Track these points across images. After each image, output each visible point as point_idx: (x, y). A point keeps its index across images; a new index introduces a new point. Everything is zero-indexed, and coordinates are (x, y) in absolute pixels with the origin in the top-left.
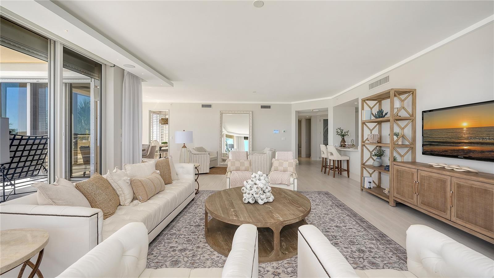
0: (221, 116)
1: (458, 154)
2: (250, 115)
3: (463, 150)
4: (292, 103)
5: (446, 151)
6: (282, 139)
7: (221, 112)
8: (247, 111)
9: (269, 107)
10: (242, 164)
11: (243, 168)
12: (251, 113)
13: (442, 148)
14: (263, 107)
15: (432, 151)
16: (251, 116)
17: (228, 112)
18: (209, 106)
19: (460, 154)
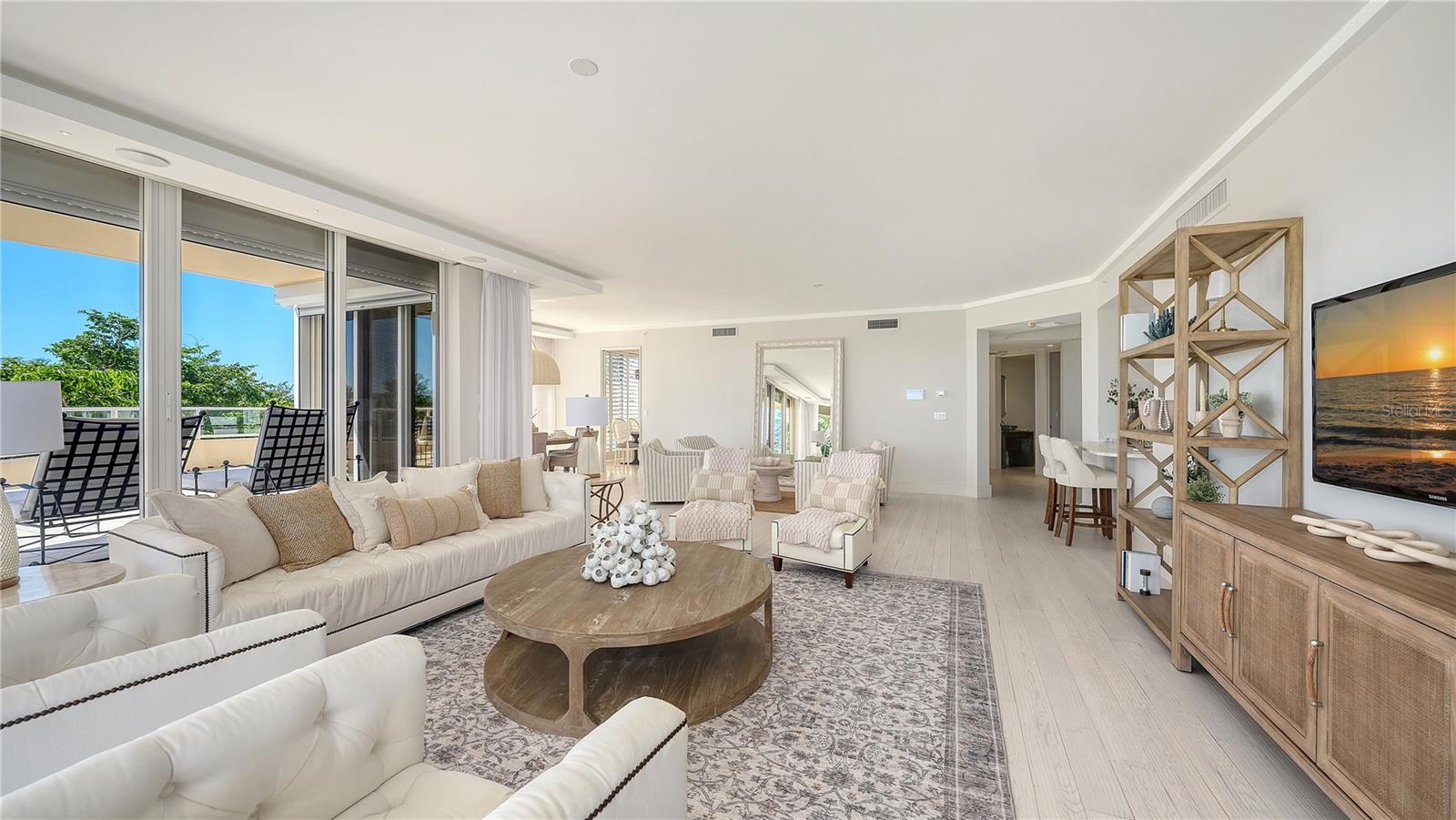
0: (759, 355)
1: (1414, 481)
2: (835, 350)
3: (1430, 464)
4: (966, 306)
5: (1380, 469)
6: (937, 415)
7: (760, 345)
8: (827, 339)
9: (892, 324)
10: (727, 483)
11: (727, 493)
12: (839, 342)
13: (1367, 455)
14: (874, 325)
15: (1339, 468)
16: (839, 352)
17: (776, 345)
18: (731, 331)
19: (1420, 481)
